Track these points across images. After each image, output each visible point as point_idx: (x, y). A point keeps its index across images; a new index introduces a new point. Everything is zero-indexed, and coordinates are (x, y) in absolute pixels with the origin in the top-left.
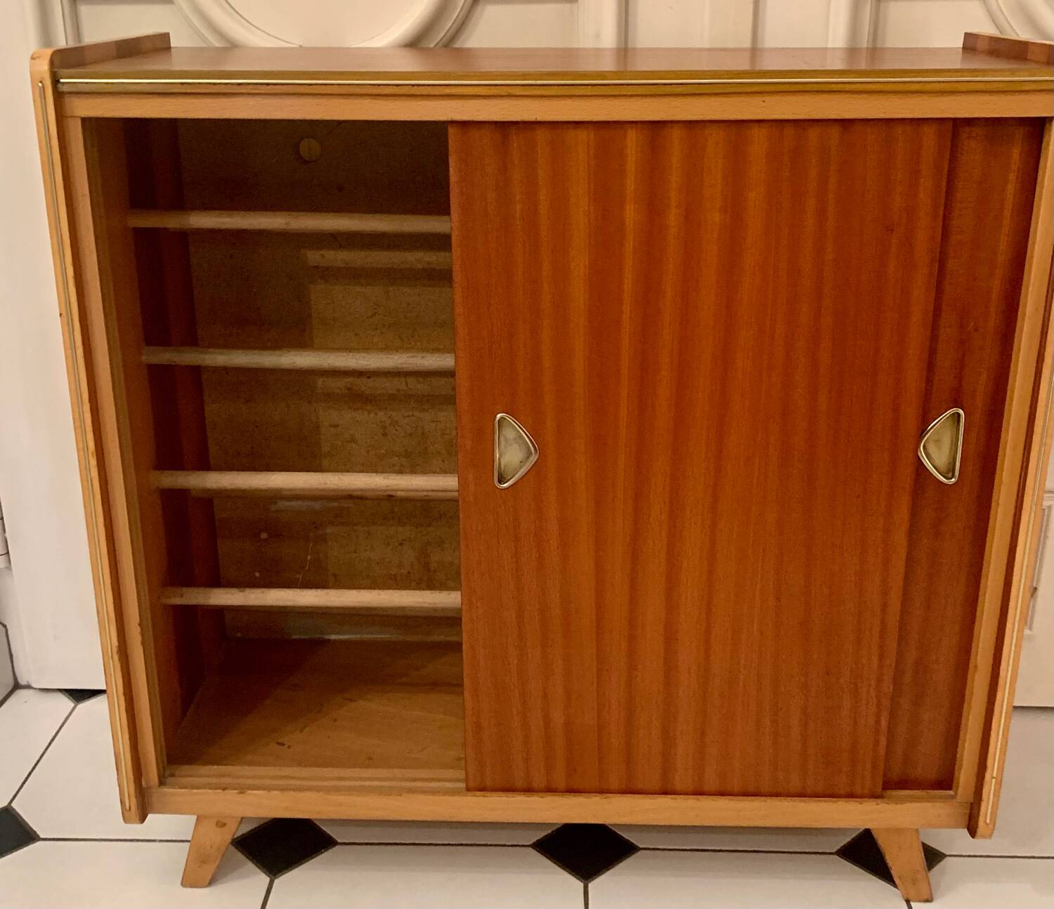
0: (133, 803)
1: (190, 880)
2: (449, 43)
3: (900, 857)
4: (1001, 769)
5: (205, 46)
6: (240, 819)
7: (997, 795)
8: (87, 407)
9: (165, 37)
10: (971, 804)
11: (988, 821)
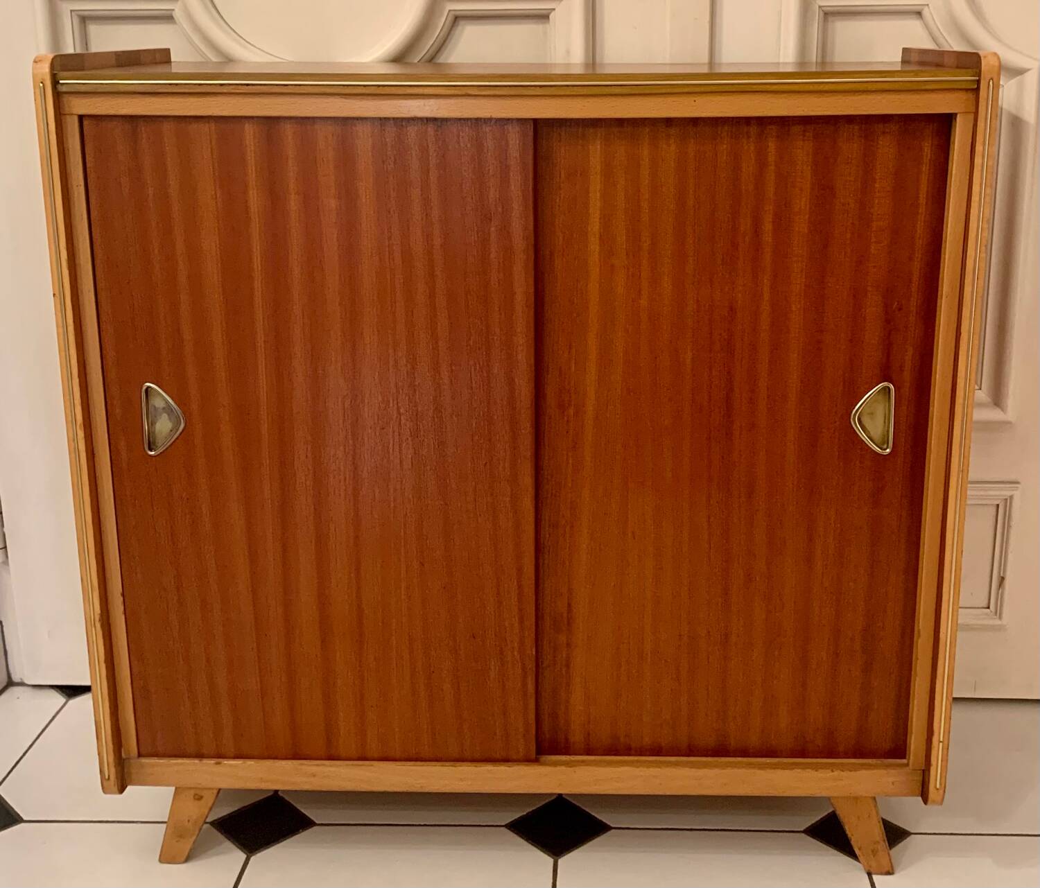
0: (112, 772)
1: (167, 857)
2: (431, 59)
4: (948, 732)
5: (203, 60)
7: (945, 760)
9: (167, 52)
10: (923, 770)
11: (938, 786)
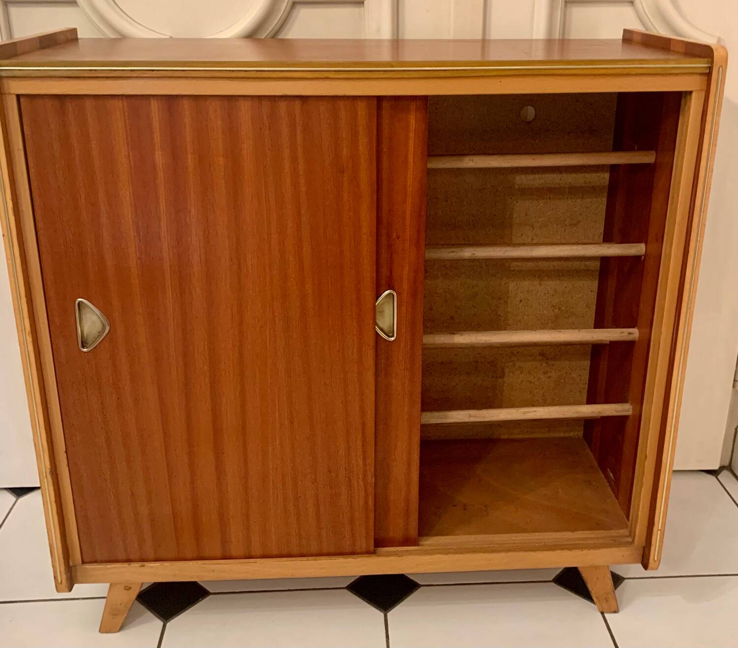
0: (63, 577)
1: (105, 628)
2: (274, 35)
3: (597, 584)
4: (664, 524)
5: (103, 37)
6: (141, 584)
7: (661, 541)
8: (24, 300)
9: (74, 31)
10: (644, 547)
11: (656, 559)
